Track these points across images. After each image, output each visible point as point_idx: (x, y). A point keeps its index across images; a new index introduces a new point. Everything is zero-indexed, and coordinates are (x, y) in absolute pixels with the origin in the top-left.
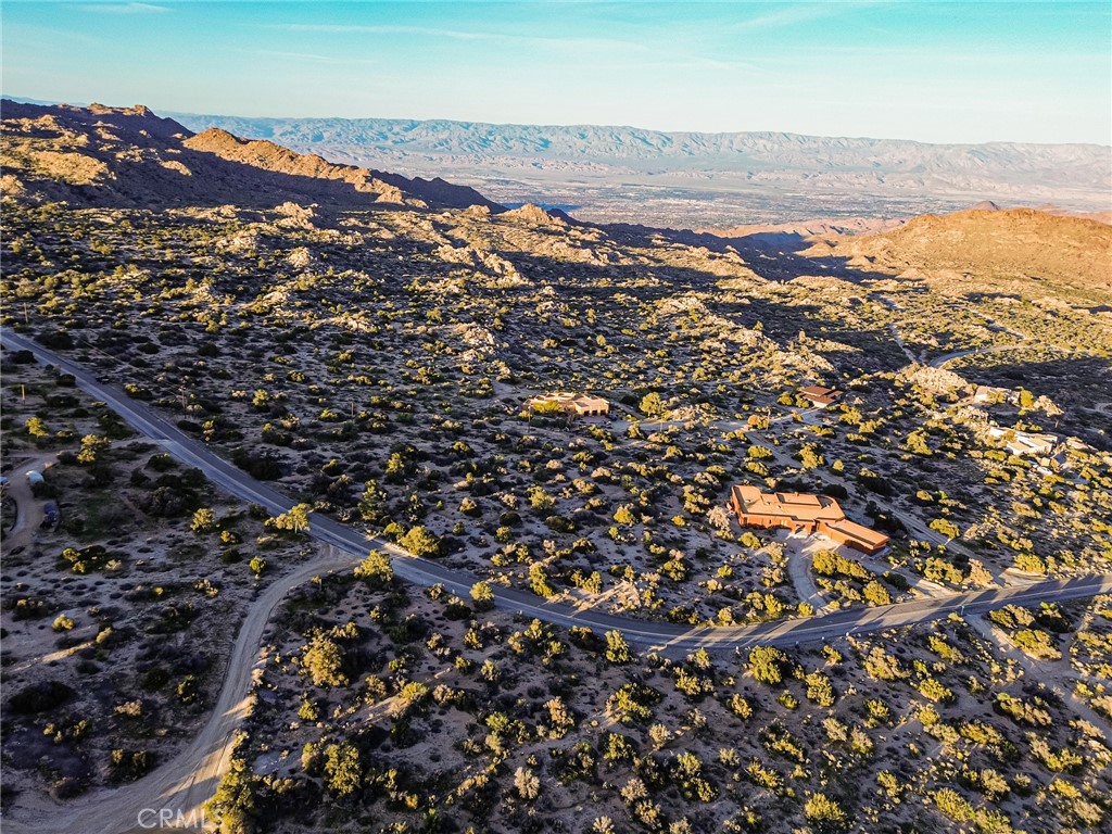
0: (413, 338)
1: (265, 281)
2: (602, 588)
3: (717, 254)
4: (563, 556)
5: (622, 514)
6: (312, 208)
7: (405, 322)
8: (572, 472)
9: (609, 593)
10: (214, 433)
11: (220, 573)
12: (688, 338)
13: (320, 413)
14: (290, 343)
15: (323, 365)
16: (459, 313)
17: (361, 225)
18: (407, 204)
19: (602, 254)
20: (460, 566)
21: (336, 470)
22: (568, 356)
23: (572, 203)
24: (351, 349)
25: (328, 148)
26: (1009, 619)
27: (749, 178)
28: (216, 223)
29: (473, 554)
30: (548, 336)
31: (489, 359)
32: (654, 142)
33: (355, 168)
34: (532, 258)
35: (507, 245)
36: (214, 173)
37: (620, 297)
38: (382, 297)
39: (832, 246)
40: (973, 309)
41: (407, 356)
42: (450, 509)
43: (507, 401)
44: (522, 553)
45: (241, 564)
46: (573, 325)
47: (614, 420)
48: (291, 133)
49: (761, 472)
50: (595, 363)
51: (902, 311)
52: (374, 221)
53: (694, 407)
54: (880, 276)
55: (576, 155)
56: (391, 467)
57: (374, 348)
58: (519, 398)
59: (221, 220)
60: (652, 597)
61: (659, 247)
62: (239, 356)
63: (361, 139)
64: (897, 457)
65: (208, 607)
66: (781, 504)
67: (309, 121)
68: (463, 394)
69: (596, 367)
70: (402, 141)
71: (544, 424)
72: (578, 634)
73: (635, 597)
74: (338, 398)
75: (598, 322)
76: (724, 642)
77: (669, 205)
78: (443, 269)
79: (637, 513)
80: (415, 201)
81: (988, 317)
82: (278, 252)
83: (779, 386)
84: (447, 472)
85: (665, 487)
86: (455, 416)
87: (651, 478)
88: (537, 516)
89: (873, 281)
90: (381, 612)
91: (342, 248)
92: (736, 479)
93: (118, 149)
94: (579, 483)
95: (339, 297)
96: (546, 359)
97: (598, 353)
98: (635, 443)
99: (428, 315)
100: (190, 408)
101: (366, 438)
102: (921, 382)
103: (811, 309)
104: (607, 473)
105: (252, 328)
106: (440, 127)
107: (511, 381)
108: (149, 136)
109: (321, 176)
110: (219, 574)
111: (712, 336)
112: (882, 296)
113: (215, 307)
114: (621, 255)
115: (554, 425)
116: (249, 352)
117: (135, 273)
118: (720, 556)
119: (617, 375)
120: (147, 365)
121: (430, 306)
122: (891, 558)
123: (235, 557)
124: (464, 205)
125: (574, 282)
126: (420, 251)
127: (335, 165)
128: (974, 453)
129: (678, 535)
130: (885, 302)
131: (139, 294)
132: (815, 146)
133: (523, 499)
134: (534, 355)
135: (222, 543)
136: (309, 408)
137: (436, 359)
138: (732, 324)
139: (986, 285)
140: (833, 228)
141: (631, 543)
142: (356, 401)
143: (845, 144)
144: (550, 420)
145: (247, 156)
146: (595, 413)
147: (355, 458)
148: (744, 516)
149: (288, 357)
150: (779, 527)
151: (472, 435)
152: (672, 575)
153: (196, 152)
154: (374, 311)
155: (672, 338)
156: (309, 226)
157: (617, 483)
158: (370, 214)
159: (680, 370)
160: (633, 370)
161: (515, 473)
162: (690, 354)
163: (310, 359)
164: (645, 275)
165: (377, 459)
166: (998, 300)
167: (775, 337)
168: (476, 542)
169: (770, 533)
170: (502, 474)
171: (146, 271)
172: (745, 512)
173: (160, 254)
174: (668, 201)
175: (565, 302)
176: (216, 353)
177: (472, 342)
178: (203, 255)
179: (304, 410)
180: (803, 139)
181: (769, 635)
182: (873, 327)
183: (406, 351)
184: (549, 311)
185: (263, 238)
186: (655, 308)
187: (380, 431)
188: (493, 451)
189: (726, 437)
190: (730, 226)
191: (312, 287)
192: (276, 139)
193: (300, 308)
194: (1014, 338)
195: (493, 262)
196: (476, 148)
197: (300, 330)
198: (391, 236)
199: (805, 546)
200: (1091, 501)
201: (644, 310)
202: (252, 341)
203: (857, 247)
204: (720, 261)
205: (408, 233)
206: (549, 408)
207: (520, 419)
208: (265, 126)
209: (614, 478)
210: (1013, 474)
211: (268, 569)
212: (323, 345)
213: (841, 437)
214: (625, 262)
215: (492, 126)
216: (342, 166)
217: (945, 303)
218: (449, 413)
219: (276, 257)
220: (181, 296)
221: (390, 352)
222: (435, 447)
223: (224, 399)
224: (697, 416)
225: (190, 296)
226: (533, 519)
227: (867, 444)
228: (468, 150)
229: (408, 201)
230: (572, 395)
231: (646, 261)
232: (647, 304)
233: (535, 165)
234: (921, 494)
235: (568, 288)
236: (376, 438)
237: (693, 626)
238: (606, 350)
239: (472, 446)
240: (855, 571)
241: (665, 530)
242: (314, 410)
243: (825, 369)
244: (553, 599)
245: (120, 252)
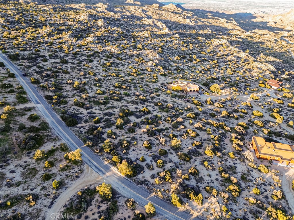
0: (132, 56)
3: (229, 21)
6: (107, 5)
7: (130, 49)
15: (101, 68)
16: (148, 45)
17: (121, 11)
18: (135, 3)
19: (193, 21)
24: (111, 60)
28: (79, 9)
30: (177, 55)
31: (157, 65)
34: (171, 22)
35: (164, 17)
37: (200, 38)
38: (124, 39)
39: (262, 18)
41: (130, 64)
46: (185, 50)
52: (125, 9)
57: (119, 60)
61: (210, 18)
62: (74, 63)
78: (144, 27)
80: (137, 2)
82: (94, 21)
91: (114, 19)
95: (110, 39)
96: (176, 64)
99: (138, 46)
105: (80, 51)
113: (70, 43)
114: (198, 21)
116: (78, 61)
117: (48, 29)
121: (139, 42)
124: (152, 4)
125: (184, 31)
126: (137, 20)
131: (47, 37)
134: (172, 63)
137: (139, 65)
149: (90, 64)
154: (120, 44)
156: (106, 11)
158: (124, 7)
163: (97, 65)
164: (207, 29)
173: (59, 21)
175: (182, 40)
177: (151, 57)
178: (72, 21)
183: (130, 61)
184: (177, 44)
185: (90, 15)
186: (211, 43)
191: (102, 34)
193: (97, 43)
195: (159, 24)
197: (96, 52)
198: (129, 14)
203: (270, 18)
204: (230, 24)
205: (135, 13)
212: (103, 58)
214: (200, 23)
220: (60, 38)
221: (124, 61)
225: (63, 38)
231: (206, 23)
232: (209, 41)
235: (183, 34)
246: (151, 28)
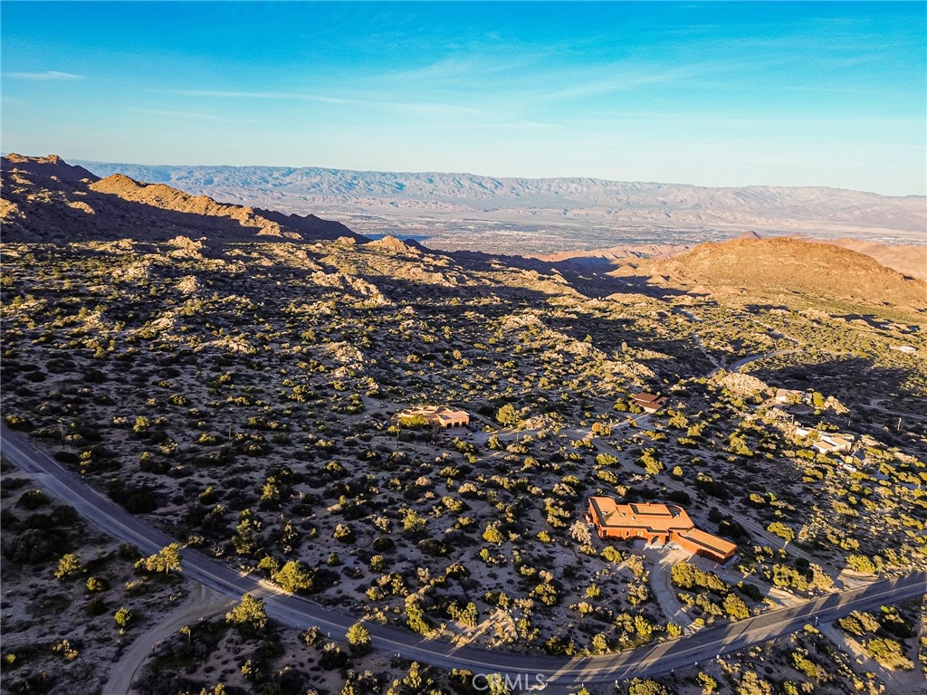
0: (289, 357)
1: (155, 307)
2: (478, 620)
3: (546, 276)
4: (437, 585)
5: (491, 534)
6: (201, 241)
7: (282, 343)
8: (440, 488)
9: (485, 624)
10: (91, 464)
11: (83, 628)
12: (530, 350)
13: (200, 436)
14: (175, 367)
15: (204, 387)
16: (331, 332)
17: (245, 254)
18: (284, 237)
19: (452, 277)
20: (335, 602)
21: (213, 498)
22: (430, 369)
23: (423, 234)
24: (231, 371)
25: (218, 190)
26: (857, 626)
27: (565, 214)
28: (114, 254)
29: (348, 587)
30: (411, 352)
31: (358, 375)
32: (488, 186)
33: (240, 206)
34: (393, 281)
35: (371, 270)
36: (116, 212)
37: (470, 315)
38: (261, 320)
39: (635, 267)
40: (756, 319)
41: (283, 376)
42: (323, 536)
43: (376, 416)
44: (397, 584)
45: (107, 616)
46: (432, 340)
47: (474, 431)
48: (186, 178)
49: (611, 480)
50: (454, 376)
51: (701, 322)
52: (255, 251)
53: (544, 417)
54: (678, 293)
55: (425, 196)
56: (266, 493)
57: (253, 368)
58: (387, 413)
59: (119, 252)
60: (528, 627)
61: (497, 270)
62: (124, 381)
63: (245, 183)
64: (725, 459)
65: (66, 674)
66: (635, 515)
67: (202, 168)
68: (335, 410)
69: (454, 379)
70: (281, 184)
71: (411, 438)
72: (458, 678)
73: (511, 628)
74: (217, 419)
75: (454, 337)
76: (601, 674)
77: (502, 235)
78: (316, 292)
79: (504, 530)
80: (291, 234)
81: (768, 326)
82: (169, 280)
83: (612, 393)
84: (321, 494)
85: (527, 500)
86: (329, 434)
87: (514, 490)
88: (409, 539)
89: (672, 296)
90: (253, 667)
91: (227, 275)
92: (590, 487)
93: (29, 192)
94: (448, 501)
95: (222, 321)
96: (409, 373)
97: (455, 366)
98: (495, 454)
99: (303, 335)
100: (69, 438)
101: (242, 461)
102: (729, 386)
103: (626, 321)
104: (473, 489)
105: (139, 353)
106: (312, 174)
107: (379, 396)
108: (59, 181)
109: (210, 213)
110: (81, 631)
111: (550, 348)
112: (683, 310)
113: (105, 333)
114: (467, 278)
115: (421, 439)
116: (134, 376)
117: (32, 303)
118: (586, 574)
119: (473, 387)
120: (32, 394)
121: (305, 326)
122: (742, 567)
123: (99, 608)
124: (333, 237)
125: (430, 302)
126: (296, 276)
127: (222, 204)
128: (788, 453)
129: (544, 552)
130: (685, 314)
131: (33, 323)
133: (395, 521)
134: (398, 370)
135: (88, 592)
136: (189, 432)
137: (310, 377)
138: (566, 337)
139: (759, 299)
140: (633, 253)
141: (502, 565)
142: (234, 423)
144: (417, 433)
145: (146, 197)
146: (457, 424)
147: (230, 484)
148: (603, 529)
149: (171, 381)
150: (636, 538)
151: (344, 453)
152: (545, 599)
153: (101, 194)
154: (253, 333)
155: (517, 350)
156: (199, 256)
157: (484, 498)
158: (252, 245)
159: (527, 379)
160: (487, 381)
161: (386, 492)
162: (533, 365)
163: (192, 381)
164: (489, 294)
165: (253, 484)
166: (772, 311)
167: (603, 348)
168: (350, 573)
169: (628, 545)
170: (374, 493)
171: (43, 300)
172: (605, 525)
173: (59, 284)
174: (501, 232)
175: (423, 320)
176: (101, 378)
177: (343, 359)
178: (99, 284)
179: (184, 434)
180: (605, 183)
181: (644, 662)
182: (679, 337)
183: (283, 371)
184: (410, 328)
185: (156, 268)
186: (500, 324)
187: (256, 454)
188: (365, 469)
189: (575, 445)
190: (551, 252)
191: (197, 312)
192: (172, 183)
193: (185, 333)
194: (791, 343)
195: (360, 285)
196: (343, 190)
197: (184, 353)
198: (271, 264)
199: (662, 557)
200: (895, 496)
201: (491, 325)
202: (138, 365)
203: (654, 268)
204: (549, 282)
205: (286, 261)
206: (415, 422)
207: (389, 434)
208: (163, 173)
209: (480, 493)
210: (824, 472)
211: (135, 620)
212: (205, 367)
213: (673, 440)
214: (471, 283)
215: (357, 172)
216: (229, 205)
217: (733, 315)
218: (323, 431)
219: (167, 285)
220: (73, 324)
221: (267, 371)
222: (309, 467)
223: (105, 426)
224: (548, 424)
225: (81, 324)
226: (406, 542)
227: (695, 447)
228: (336, 190)
229: (286, 234)
230: (435, 408)
231: (488, 282)
232: (493, 320)
233: (392, 204)
234: (753, 497)
235: (426, 307)
236: (252, 461)
237: (570, 658)
238: (462, 363)
239: (345, 465)
240: (713, 584)
241: (532, 547)
242: (194, 433)
243: (648, 376)
244: (430, 635)
245: (22, 283)
246: (338, 296)
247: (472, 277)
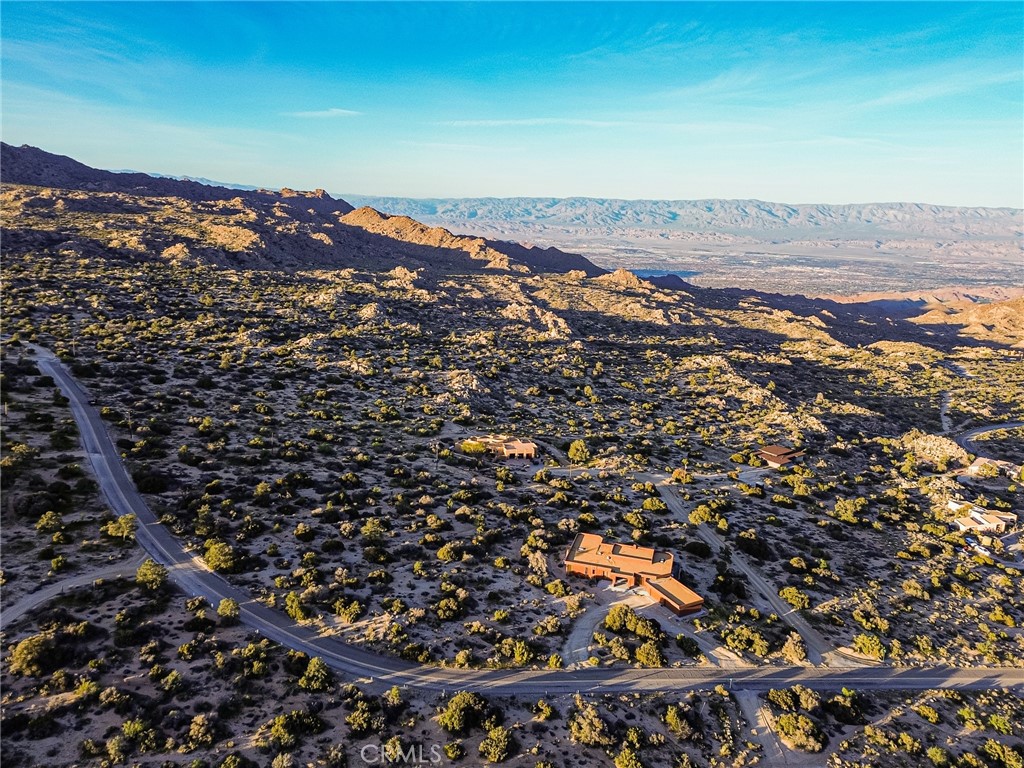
3: (799, 318)
6: (418, 272)
17: (457, 286)
18: (512, 269)
19: (674, 314)
27: (879, 246)
32: (779, 214)
35: (584, 305)
48: (452, 210)
52: (470, 284)
55: (702, 226)
61: (740, 309)
63: (508, 215)
70: (544, 216)
78: (499, 324)
80: (520, 266)
82: (353, 306)
93: (281, 224)
106: (579, 204)
108: (315, 213)
109: (444, 245)
114: (694, 316)
124: (565, 270)
125: (623, 339)
132: (950, 216)
143: (983, 213)
145: (387, 228)
158: (471, 277)
180: (936, 210)
196: (609, 221)
204: (800, 324)
205: (498, 294)
208: (430, 205)
214: (696, 322)
215: (625, 202)
219: (349, 311)
228: (602, 223)
229: (514, 267)
231: (719, 322)
233: (663, 235)
247: (700, 315)
